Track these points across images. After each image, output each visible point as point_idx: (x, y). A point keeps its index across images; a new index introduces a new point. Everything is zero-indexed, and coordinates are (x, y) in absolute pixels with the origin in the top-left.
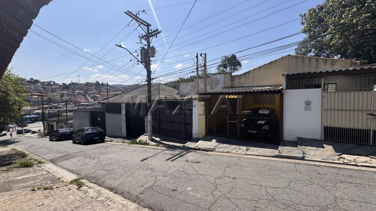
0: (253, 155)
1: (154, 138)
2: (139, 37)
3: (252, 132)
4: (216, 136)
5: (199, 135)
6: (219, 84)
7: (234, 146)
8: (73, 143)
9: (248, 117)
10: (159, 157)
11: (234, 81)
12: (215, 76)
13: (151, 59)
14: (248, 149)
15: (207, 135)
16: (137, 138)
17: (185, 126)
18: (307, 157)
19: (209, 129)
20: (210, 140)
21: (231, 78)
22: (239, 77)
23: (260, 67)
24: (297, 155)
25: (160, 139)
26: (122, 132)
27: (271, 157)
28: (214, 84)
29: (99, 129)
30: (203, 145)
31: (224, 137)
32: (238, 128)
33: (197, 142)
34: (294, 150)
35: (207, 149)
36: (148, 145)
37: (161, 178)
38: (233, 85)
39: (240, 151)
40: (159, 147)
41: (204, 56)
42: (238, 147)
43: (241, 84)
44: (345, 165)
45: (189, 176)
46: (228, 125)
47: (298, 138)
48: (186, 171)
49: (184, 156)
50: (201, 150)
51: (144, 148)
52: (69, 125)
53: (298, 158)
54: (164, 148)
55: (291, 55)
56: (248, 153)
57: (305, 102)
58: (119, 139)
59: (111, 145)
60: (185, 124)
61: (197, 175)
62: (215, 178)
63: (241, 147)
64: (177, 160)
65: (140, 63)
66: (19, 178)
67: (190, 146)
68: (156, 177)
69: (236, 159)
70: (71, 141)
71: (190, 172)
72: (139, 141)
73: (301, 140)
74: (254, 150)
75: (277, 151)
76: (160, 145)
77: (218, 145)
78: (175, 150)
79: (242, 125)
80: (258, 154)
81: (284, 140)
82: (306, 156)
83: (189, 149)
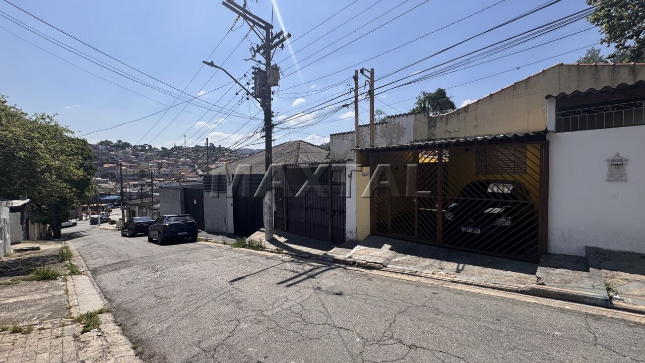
0: (471, 285)
1: (276, 236)
2: (251, 50)
3: (470, 230)
4: (391, 238)
5: (358, 234)
6: (405, 136)
7: (428, 261)
8: (149, 241)
9: (462, 198)
10: (266, 276)
11: (435, 127)
12: (397, 120)
13: (273, 88)
14: (460, 268)
15: (373, 234)
16: (247, 236)
17: (332, 216)
18: (620, 300)
19: (378, 224)
20: (379, 246)
21: (430, 122)
22: (445, 119)
23: (491, 96)
24: (591, 294)
25: (285, 240)
26: (227, 224)
27: (517, 291)
28: (395, 136)
29: (188, 217)
30: (363, 255)
31: (408, 241)
32: (439, 222)
33: (352, 248)
34: (581, 280)
35: (369, 264)
36: (262, 250)
37: (246, 326)
38: (434, 136)
39: (442, 273)
40: (280, 256)
41: (369, 76)
42: (437, 263)
43: (450, 132)
45: (307, 328)
46: (416, 215)
47: (588, 248)
48: (305, 314)
49: (317, 276)
50: (356, 264)
51: (254, 254)
52: (154, 211)
53: (593, 301)
54: (287, 258)
55: (564, 63)
56: (459, 278)
57: (608, 161)
58: (222, 236)
59: (202, 248)
60: (333, 211)
61: (325, 326)
62: (366, 342)
63: (444, 263)
64: (297, 284)
65: (250, 97)
66: (11, 301)
67: (338, 257)
68: (238, 323)
69: (429, 293)
70: (146, 238)
71: (314, 317)
72: (249, 242)
73: (597, 254)
74: (475, 273)
75: (534, 278)
76: (283, 252)
77: (394, 257)
78: (305, 262)
79: (449, 217)
80: (482, 283)
81: (549, 252)
82: (618, 297)
83: (332, 263)
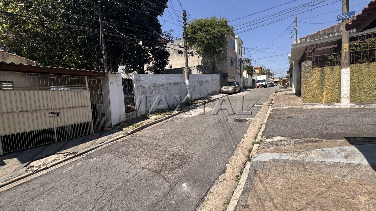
44: (35, 173)
